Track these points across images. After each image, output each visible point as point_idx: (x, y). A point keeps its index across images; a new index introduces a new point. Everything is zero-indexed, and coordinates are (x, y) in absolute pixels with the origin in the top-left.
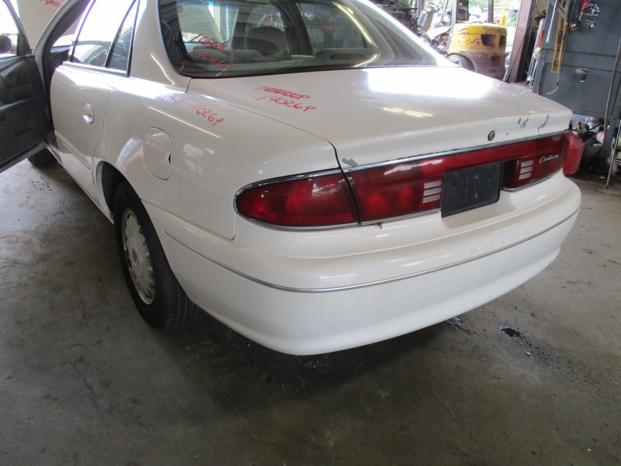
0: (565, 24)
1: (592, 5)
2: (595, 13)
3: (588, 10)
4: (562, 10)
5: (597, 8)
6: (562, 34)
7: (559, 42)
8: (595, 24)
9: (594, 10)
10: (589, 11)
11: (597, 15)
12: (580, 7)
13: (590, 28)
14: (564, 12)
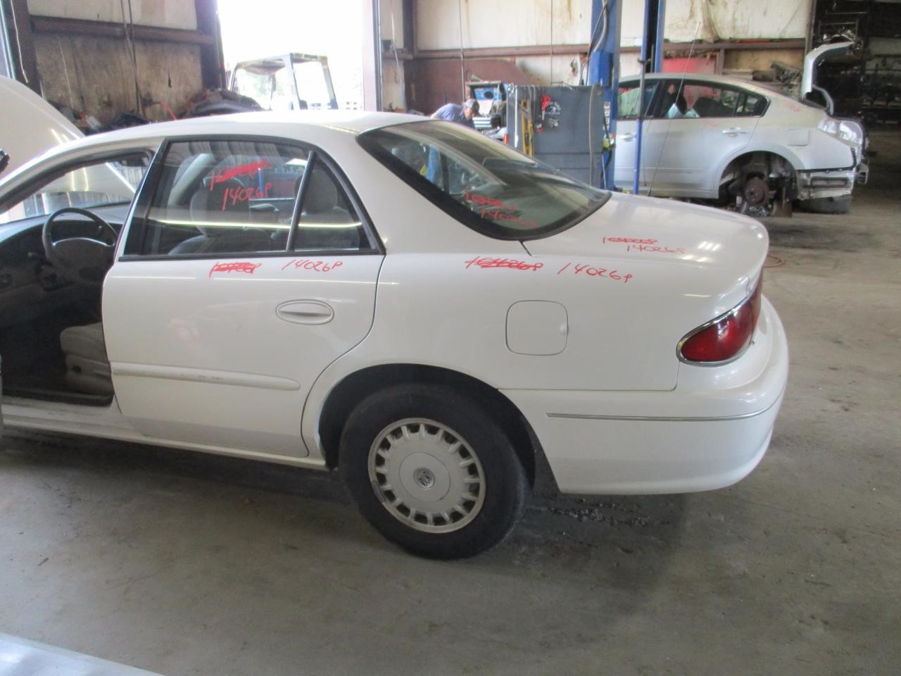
0: (530, 125)
1: (552, 103)
2: (557, 111)
3: (548, 109)
4: (524, 110)
5: (558, 106)
6: (528, 137)
7: (527, 144)
8: (558, 122)
9: (554, 109)
10: (551, 110)
11: (559, 113)
12: (541, 106)
13: (554, 127)
14: (526, 113)
